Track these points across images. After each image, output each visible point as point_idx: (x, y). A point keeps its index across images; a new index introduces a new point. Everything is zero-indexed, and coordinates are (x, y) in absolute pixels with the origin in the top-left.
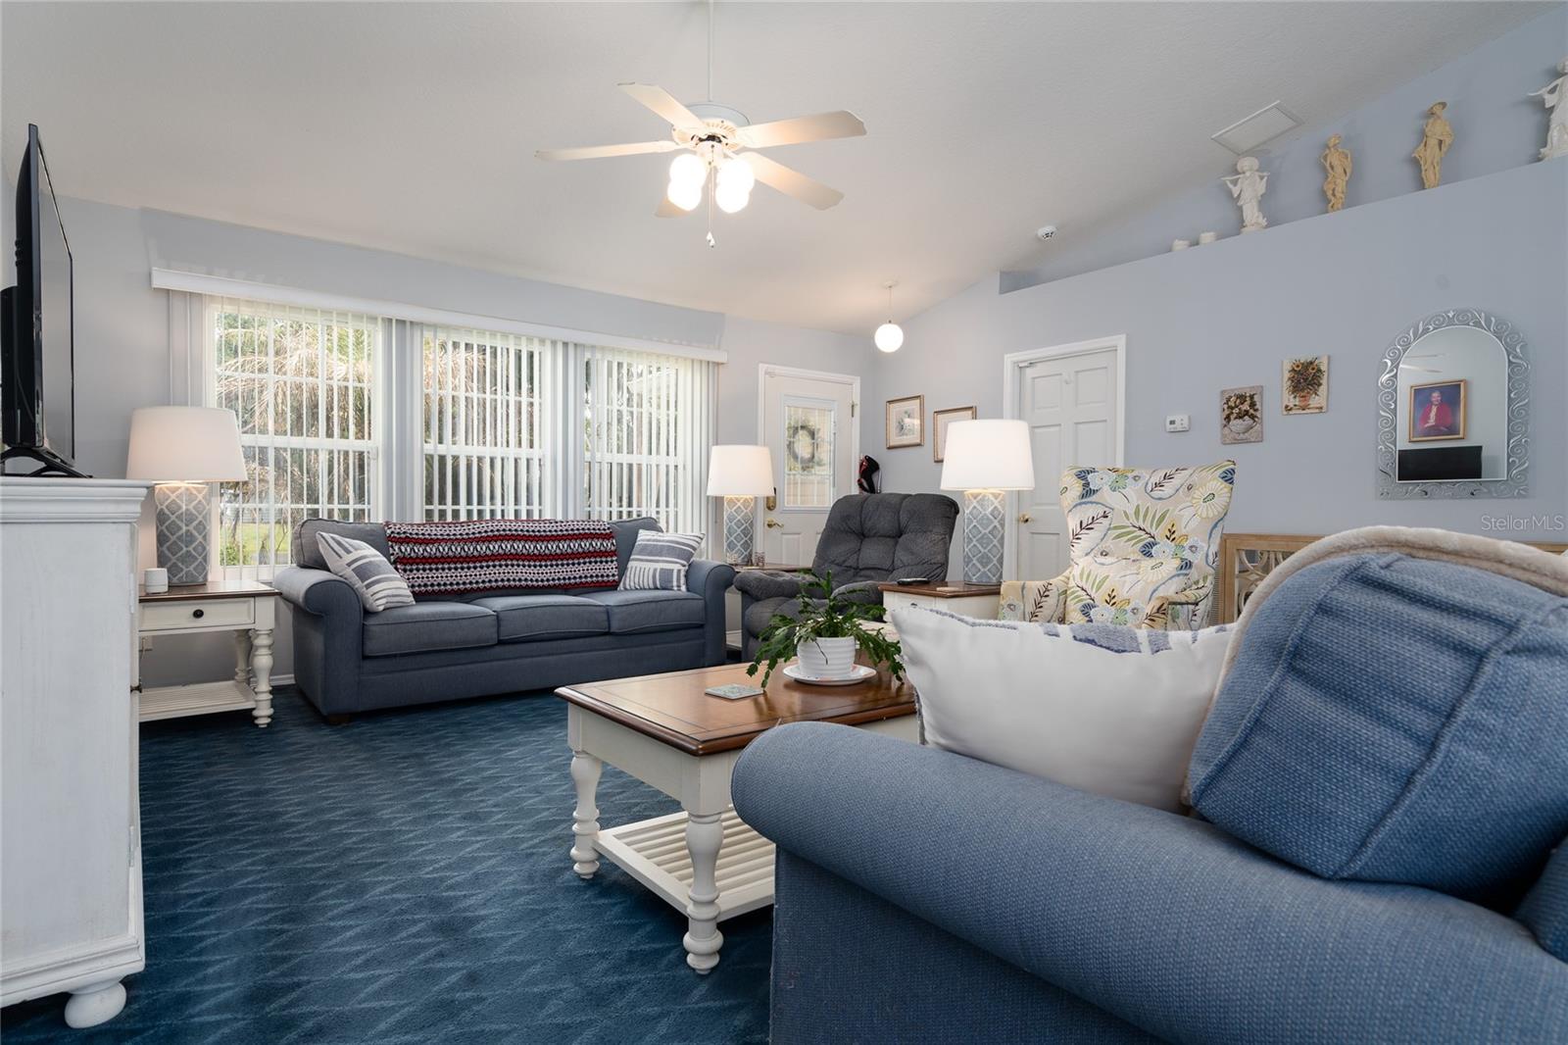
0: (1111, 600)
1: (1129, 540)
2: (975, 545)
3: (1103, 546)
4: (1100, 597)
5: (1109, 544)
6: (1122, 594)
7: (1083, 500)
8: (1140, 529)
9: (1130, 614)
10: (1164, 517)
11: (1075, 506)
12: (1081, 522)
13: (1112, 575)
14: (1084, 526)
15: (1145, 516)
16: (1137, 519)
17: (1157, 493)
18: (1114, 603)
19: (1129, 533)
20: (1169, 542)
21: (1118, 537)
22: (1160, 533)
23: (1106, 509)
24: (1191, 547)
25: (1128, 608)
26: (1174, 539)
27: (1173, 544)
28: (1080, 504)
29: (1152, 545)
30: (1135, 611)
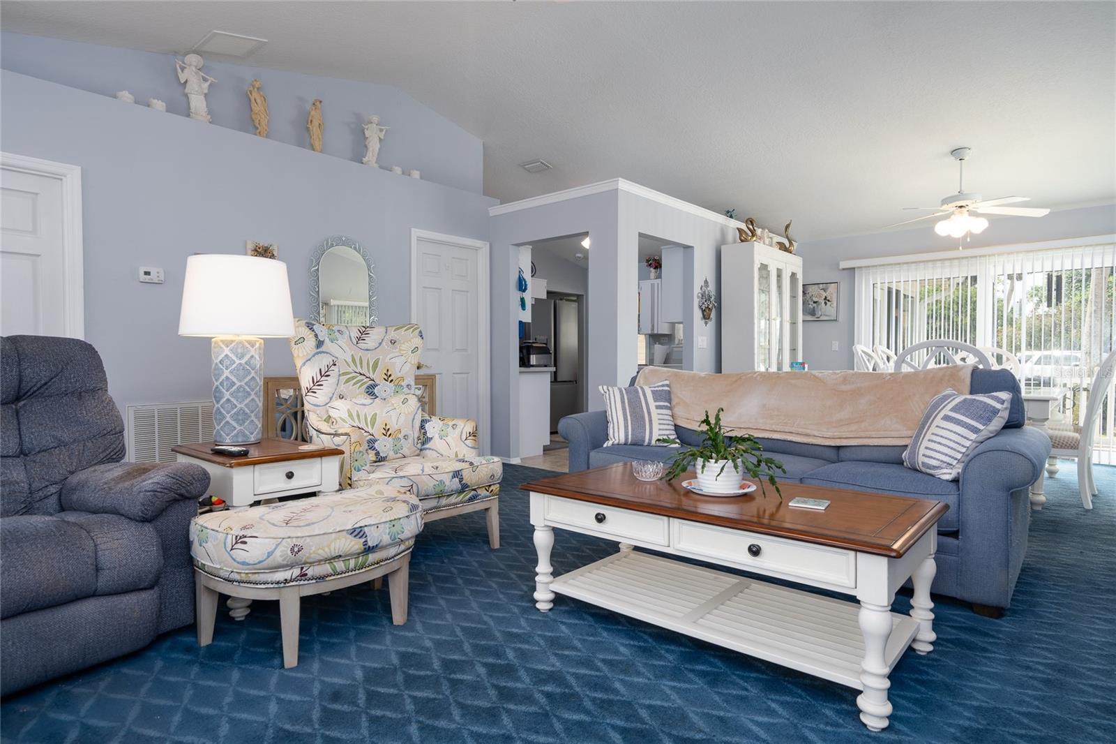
0: (387, 432)
1: (355, 384)
2: (253, 399)
3: (339, 391)
4: (377, 431)
5: (343, 388)
6: (393, 426)
7: (318, 350)
8: (361, 374)
9: (403, 440)
10: (377, 364)
11: (314, 356)
12: (320, 370)
13: (378, 412)
14: (323, 374)
15: (361, 363)
16: (356, 366)
17: (361, 345)
18: (390, 435)
19: (353, 378)
20: (388, 383)
21: (347, 381)
22: (378, 376)
23: (334, 358)
24: (408, 385)
25: (401, 436)
26: (392, 381)
27: (392, 384)
28: (318, 353)
29: (374, 386)
30: (406, 437)
